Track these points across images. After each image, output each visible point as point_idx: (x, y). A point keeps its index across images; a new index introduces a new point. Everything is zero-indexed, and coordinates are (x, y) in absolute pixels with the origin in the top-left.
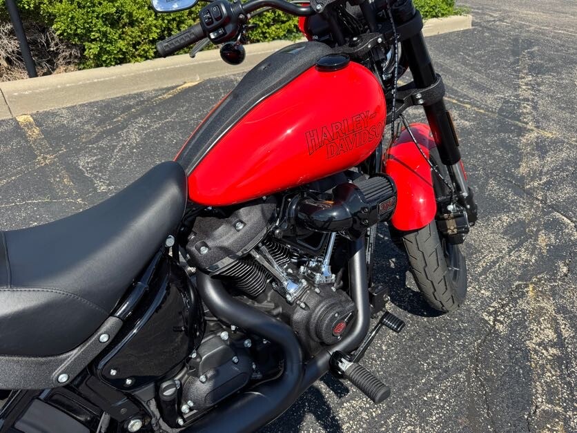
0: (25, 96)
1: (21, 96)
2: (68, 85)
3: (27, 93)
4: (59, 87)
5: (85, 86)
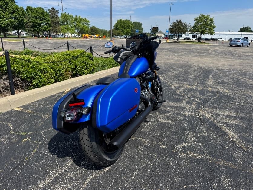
0: (16, 100)
1: (15, 101)
2: (30, 95)
3: (17, 99)
4: (28, 96)
5: (36, 94)
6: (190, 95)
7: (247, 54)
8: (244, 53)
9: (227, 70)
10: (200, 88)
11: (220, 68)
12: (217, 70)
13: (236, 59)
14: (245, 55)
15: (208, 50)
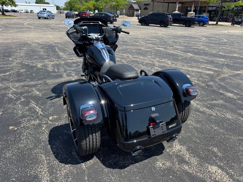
6: (62, 70)
7: (60, 26)
8: (57, 26)
9: (63, 42)
10: (63, 62)
11: (56, 41)
12: (55, 43)
13: (58, 32)
14: (61, 27)
15: (23, 24)
